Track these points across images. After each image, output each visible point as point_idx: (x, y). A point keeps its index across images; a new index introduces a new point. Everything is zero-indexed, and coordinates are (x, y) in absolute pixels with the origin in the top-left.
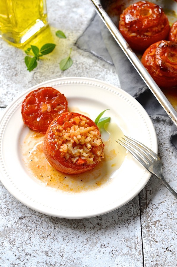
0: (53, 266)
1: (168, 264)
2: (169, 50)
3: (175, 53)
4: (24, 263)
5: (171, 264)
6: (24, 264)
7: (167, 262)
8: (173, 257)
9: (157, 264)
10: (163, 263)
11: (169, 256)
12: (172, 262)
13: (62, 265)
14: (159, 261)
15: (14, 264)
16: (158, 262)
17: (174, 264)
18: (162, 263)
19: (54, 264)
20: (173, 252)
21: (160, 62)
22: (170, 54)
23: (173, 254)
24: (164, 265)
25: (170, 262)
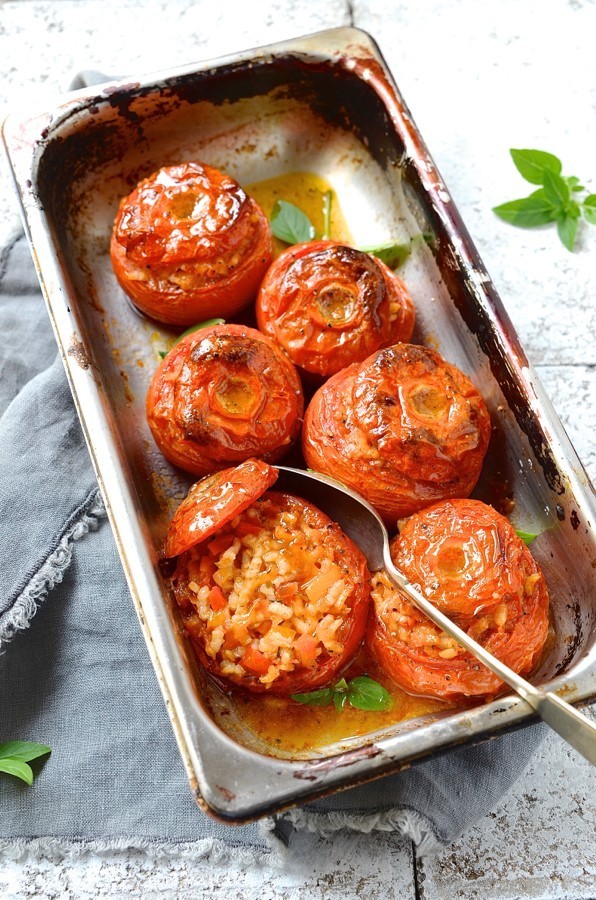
0: (149, 873)
1: (486, 856)
2: (223, 369)
3: (243, 380)
4: (63, 867)
5: (496, 856)
6: (64, 871)
7: (482, 849)
8: (503, 835)
9: (453, 857)
10: (471, 852)
11: (488, 831)
12: (497, 849)
13: (173, 870)
14: (459, 848)
15: (33, 872)
16: (458, 852)
17: (504, 855)
18: (467, 854)
19: (150, 869)
20: (502, 819)
21: (186, 413)
22: (224, 386)
23: (501, 825)
24: (475, 859)
25: (493, 850)
